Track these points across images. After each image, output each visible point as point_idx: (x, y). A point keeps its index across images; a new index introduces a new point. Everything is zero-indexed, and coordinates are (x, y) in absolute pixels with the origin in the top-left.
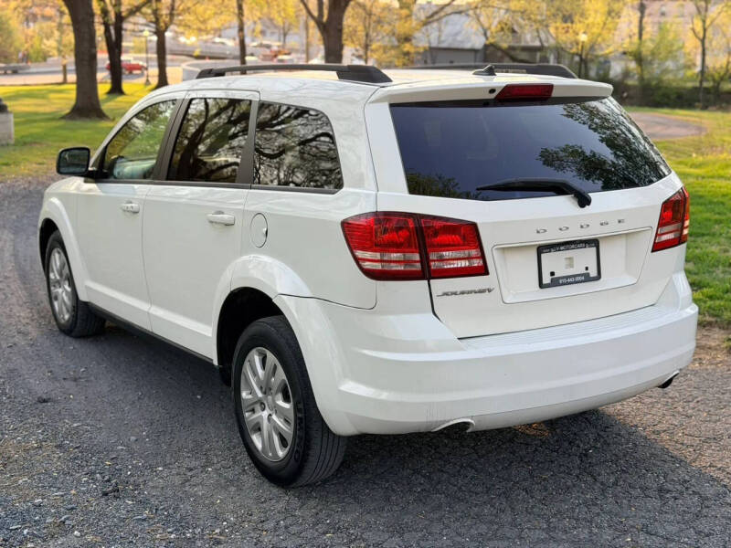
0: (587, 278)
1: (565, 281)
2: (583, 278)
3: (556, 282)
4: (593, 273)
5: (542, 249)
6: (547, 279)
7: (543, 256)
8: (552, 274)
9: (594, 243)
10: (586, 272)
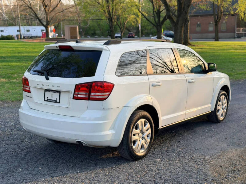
0: (56, 102)
1: (50, 101)
2: (54, 101)
3: (48, 100)
4: (58, 101)
5: (46, 90)
6: (46, 99)
7: (46, 92)
8: (47, 98)
9: (59, 92)
10: (56, 100)
